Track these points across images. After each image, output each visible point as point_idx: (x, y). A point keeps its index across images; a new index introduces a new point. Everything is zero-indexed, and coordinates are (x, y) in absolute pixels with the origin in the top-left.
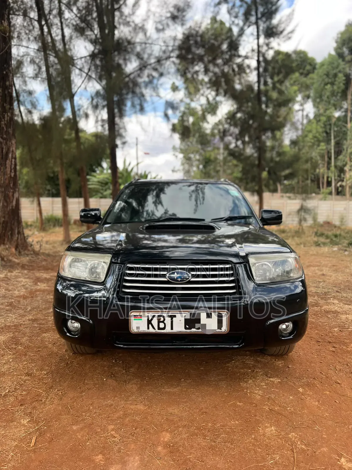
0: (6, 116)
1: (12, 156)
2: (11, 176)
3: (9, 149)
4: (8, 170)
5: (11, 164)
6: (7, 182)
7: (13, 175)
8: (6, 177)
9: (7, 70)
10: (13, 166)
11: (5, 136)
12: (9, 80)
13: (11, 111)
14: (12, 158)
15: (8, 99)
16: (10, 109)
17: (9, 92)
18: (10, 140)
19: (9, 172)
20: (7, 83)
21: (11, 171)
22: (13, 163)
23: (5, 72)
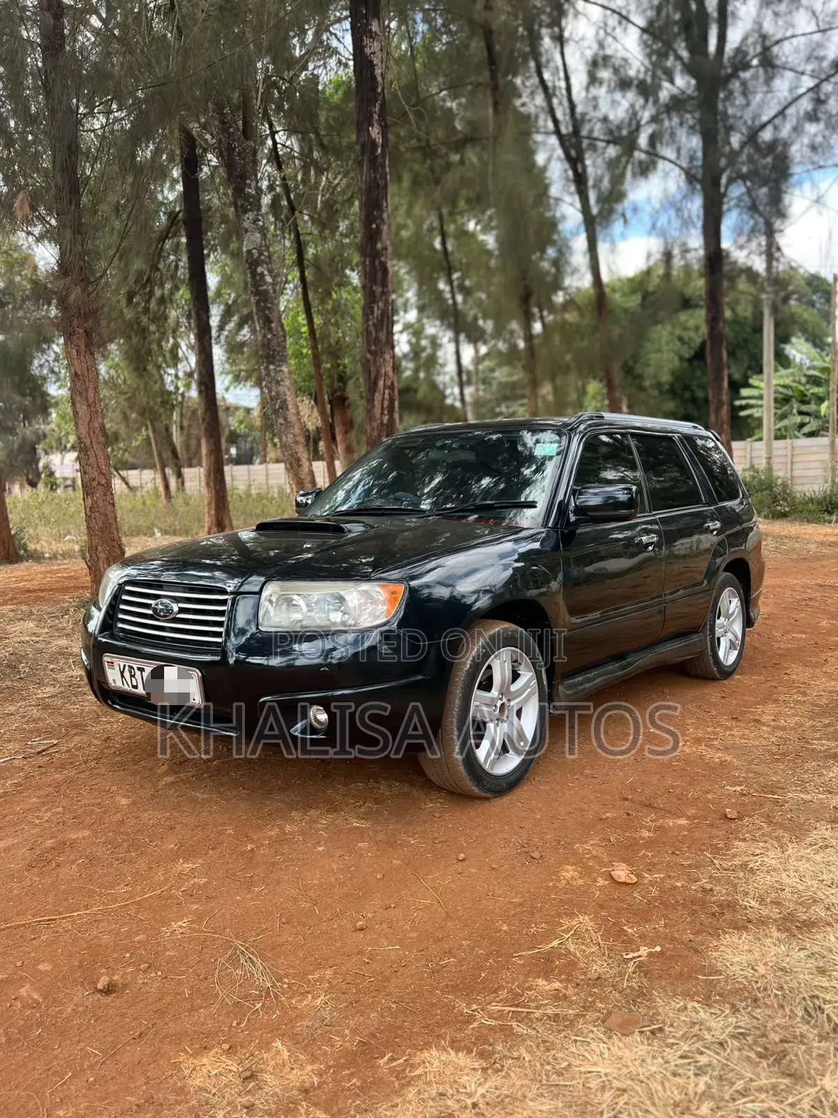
0: (376, 308)
1: (385, 385)
2: (382, 420)
3: (378, 371)
4: (377, 411)
5: (383, 398)
6: (376, 433)
7: (386, 419)
8: (375, 424)
9: (378, 221)
10: (386, 403)
11: (373, 348)
12: (381, 239)
13: (384, 298)
14: (384, 389)
15: (379, 276)
16: (383, 293)
17: (381, 262)
18: (382, 353)
19: (378, 416)
20: (379, 246)
21: (382, 413)
22: (387, 396)
23: (374, 226)
